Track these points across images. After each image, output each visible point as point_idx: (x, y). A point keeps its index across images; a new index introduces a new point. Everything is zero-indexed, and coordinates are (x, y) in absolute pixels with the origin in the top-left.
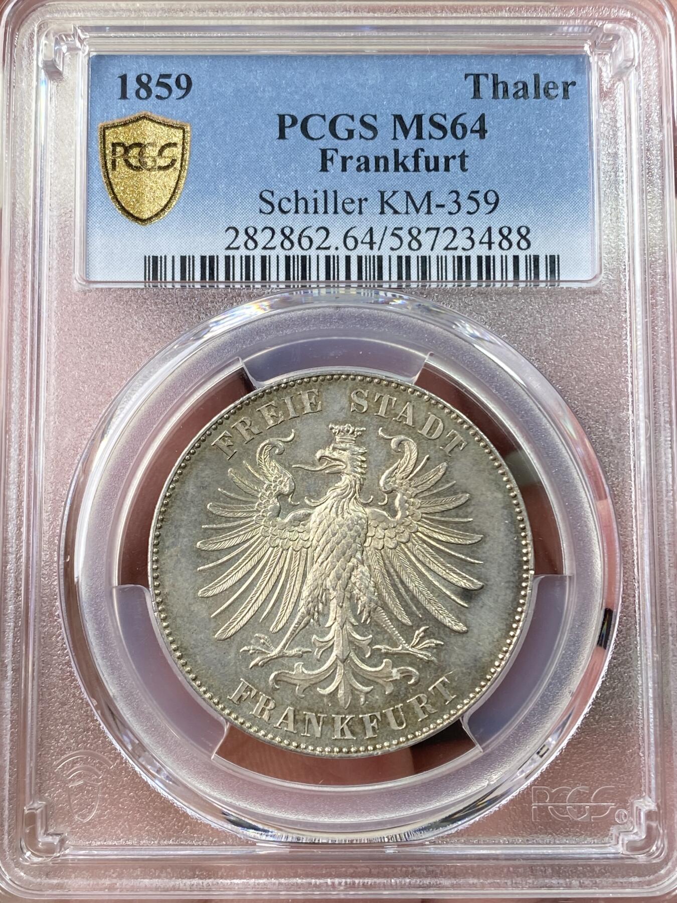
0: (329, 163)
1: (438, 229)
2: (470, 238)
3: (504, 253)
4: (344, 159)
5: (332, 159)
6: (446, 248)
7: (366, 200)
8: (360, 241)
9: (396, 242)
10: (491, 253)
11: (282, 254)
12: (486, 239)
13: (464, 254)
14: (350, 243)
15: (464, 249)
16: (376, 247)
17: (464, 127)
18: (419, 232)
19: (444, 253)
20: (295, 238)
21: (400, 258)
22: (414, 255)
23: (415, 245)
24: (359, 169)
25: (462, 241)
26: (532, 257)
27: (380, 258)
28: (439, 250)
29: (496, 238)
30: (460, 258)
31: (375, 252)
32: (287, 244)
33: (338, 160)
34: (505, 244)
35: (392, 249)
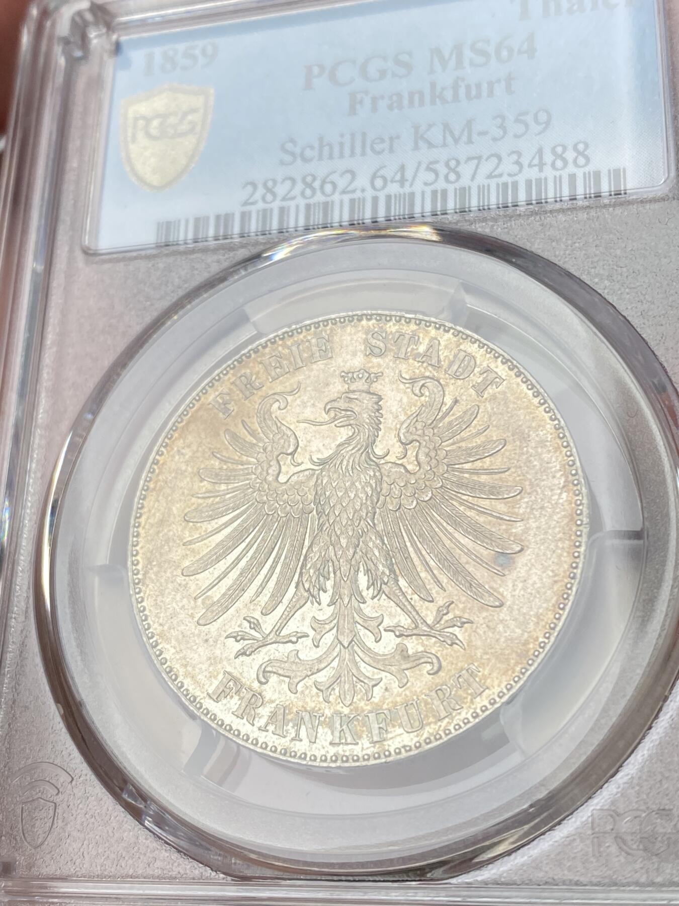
0: (358, 106)
1: (479, 158)
2: (518, 163)
3: (558, 174)
4: (374, 100)
5: (361, 102)
6: (490, 176)
7: (398, 137)
8: (389, 179)
9: (431, 177)
10: (543, 175)
11: (302, 203)
12: (536, 161)
13: (510, 180)
14: (379, 183)
15: (510, 175)
16: (407, 184)
17: (511, 50)
18: (458, 163)
19: (486, 182)
20: (317, 184)
21: (434, 193)
22: (451, 188)
23: (452, 177)
24: (390, 108)
25: (508, 166)
26: (592, 173)
27: (412, 195)
28: (481, 179)
29: (548, 158)
30: (505, 185)
31: (407, 189)
32: (308, 192)
33: (368, 101)
34: (559, 164)
35: (426, 184)
